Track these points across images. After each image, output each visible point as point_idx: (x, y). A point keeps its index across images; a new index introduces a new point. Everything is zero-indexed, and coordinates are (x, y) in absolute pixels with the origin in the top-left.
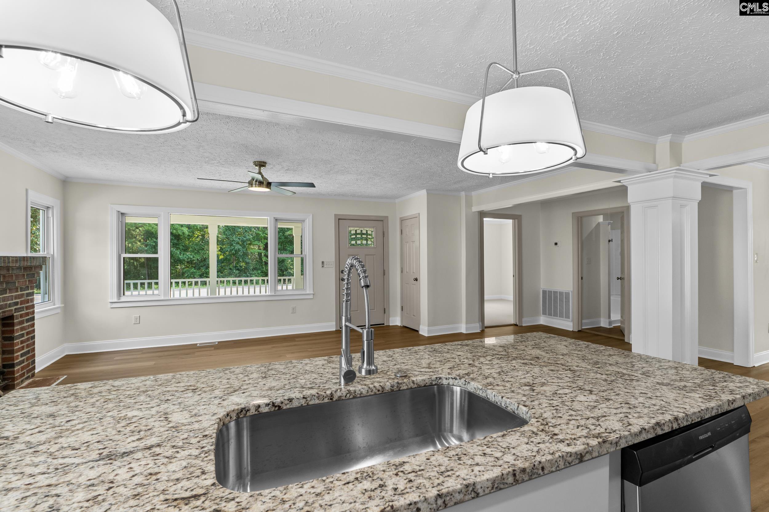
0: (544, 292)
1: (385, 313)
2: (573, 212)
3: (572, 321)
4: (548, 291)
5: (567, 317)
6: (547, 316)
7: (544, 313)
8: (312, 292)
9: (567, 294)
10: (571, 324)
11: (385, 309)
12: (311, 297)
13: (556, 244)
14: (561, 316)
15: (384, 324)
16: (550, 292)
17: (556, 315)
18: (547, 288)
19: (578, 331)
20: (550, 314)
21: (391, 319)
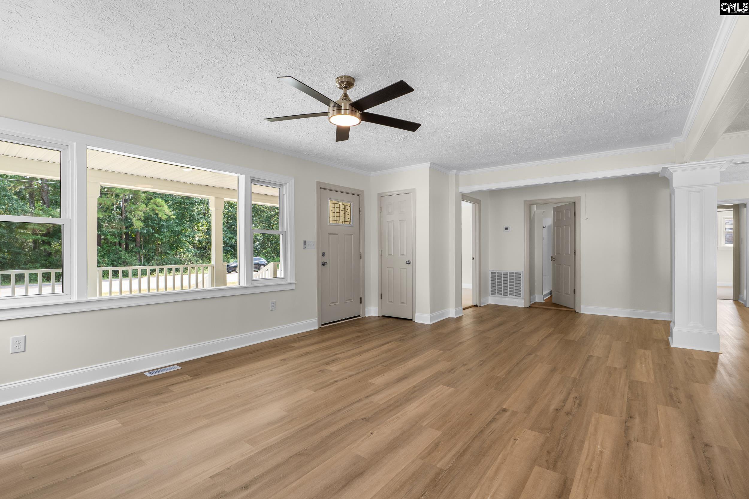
0: (493, 274)
1: (361, 303)
2: (524, 200)
3: (524, 299)
4: (497, 273)
5: (518, 294)
6: (496, 295)
7: (493, 293)
8: (294, 281)
9: (518, 275)
10: (523, 301)
11: (361, 298)
12: (293, 287)
13: (507, 229)
14: (512, 294)
15: (359, 316)
16: (499, 274)
17: (505, 294)
18: (496, 270)
19: (529, 307)
20: (499, 294)
21: (367, 309)
